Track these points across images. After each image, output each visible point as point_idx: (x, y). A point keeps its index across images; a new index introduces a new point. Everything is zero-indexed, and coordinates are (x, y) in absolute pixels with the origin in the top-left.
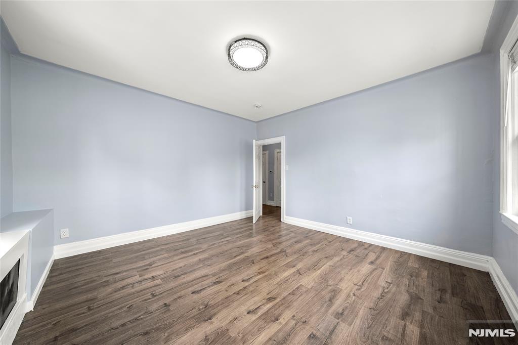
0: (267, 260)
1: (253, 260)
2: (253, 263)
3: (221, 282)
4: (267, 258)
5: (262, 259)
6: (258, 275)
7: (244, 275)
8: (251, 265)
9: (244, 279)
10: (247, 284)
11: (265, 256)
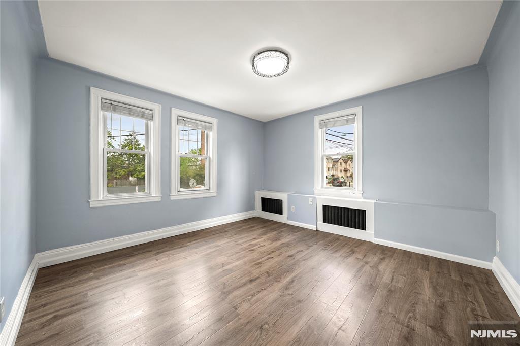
0: (252, 277)
1: (269, 276)
2: (267, 273)
3: (289, 256)
4: (251, 281)
5: (258, 278)
6: (262, 262)
7: (272, 262)
8: (270, 271)
9: (272, 259)
10: (269, 256)
11: (254, 283)
